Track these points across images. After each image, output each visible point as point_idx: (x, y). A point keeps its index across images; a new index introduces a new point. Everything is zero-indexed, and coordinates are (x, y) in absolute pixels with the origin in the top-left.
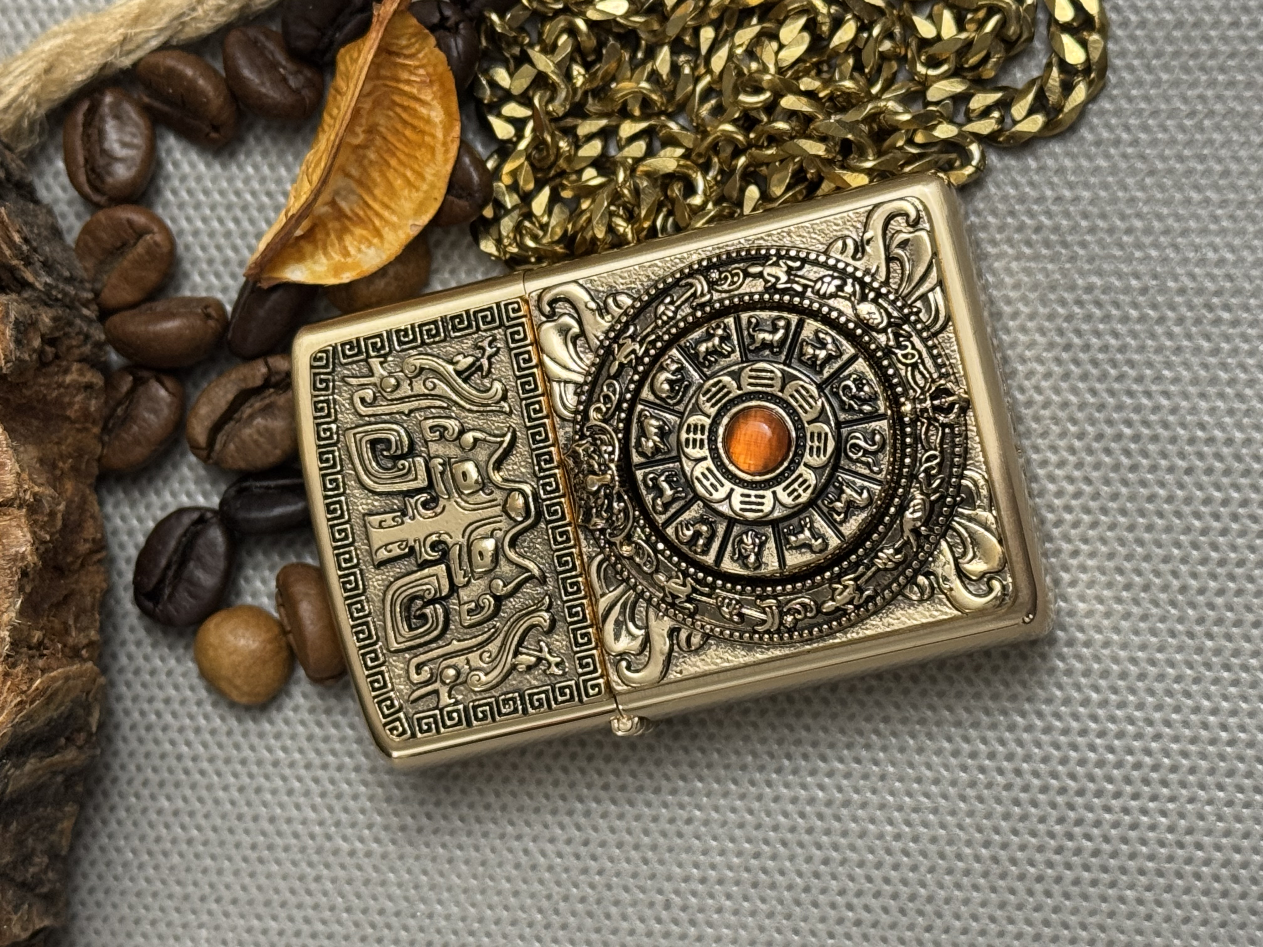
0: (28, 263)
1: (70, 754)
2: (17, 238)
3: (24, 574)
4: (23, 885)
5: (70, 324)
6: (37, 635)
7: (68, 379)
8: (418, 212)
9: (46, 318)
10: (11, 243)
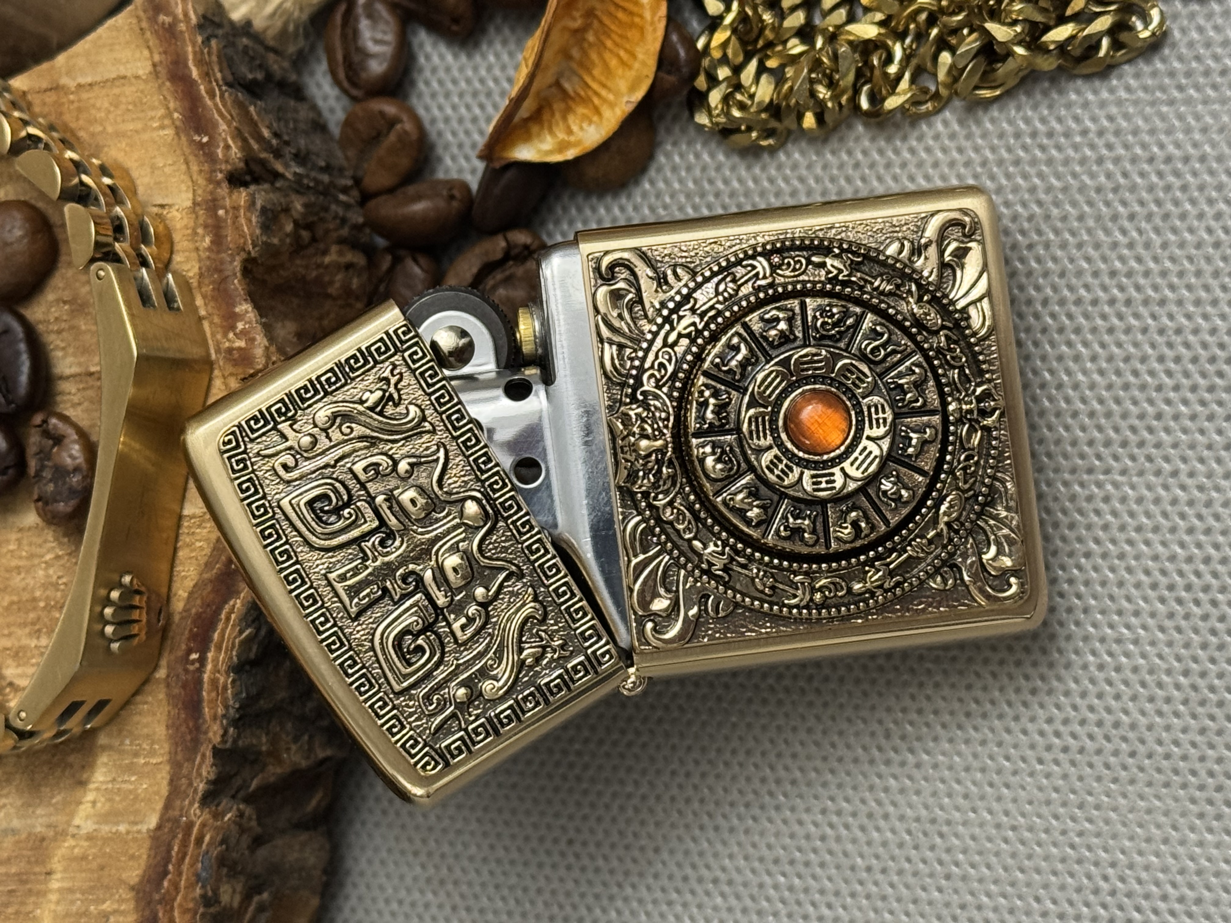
0: (278, 154)
2: (266, 133)
5: (326, 209)
7: (327, 260)
8: (632, 89)
9: (298, 206)
10: (260, 138)
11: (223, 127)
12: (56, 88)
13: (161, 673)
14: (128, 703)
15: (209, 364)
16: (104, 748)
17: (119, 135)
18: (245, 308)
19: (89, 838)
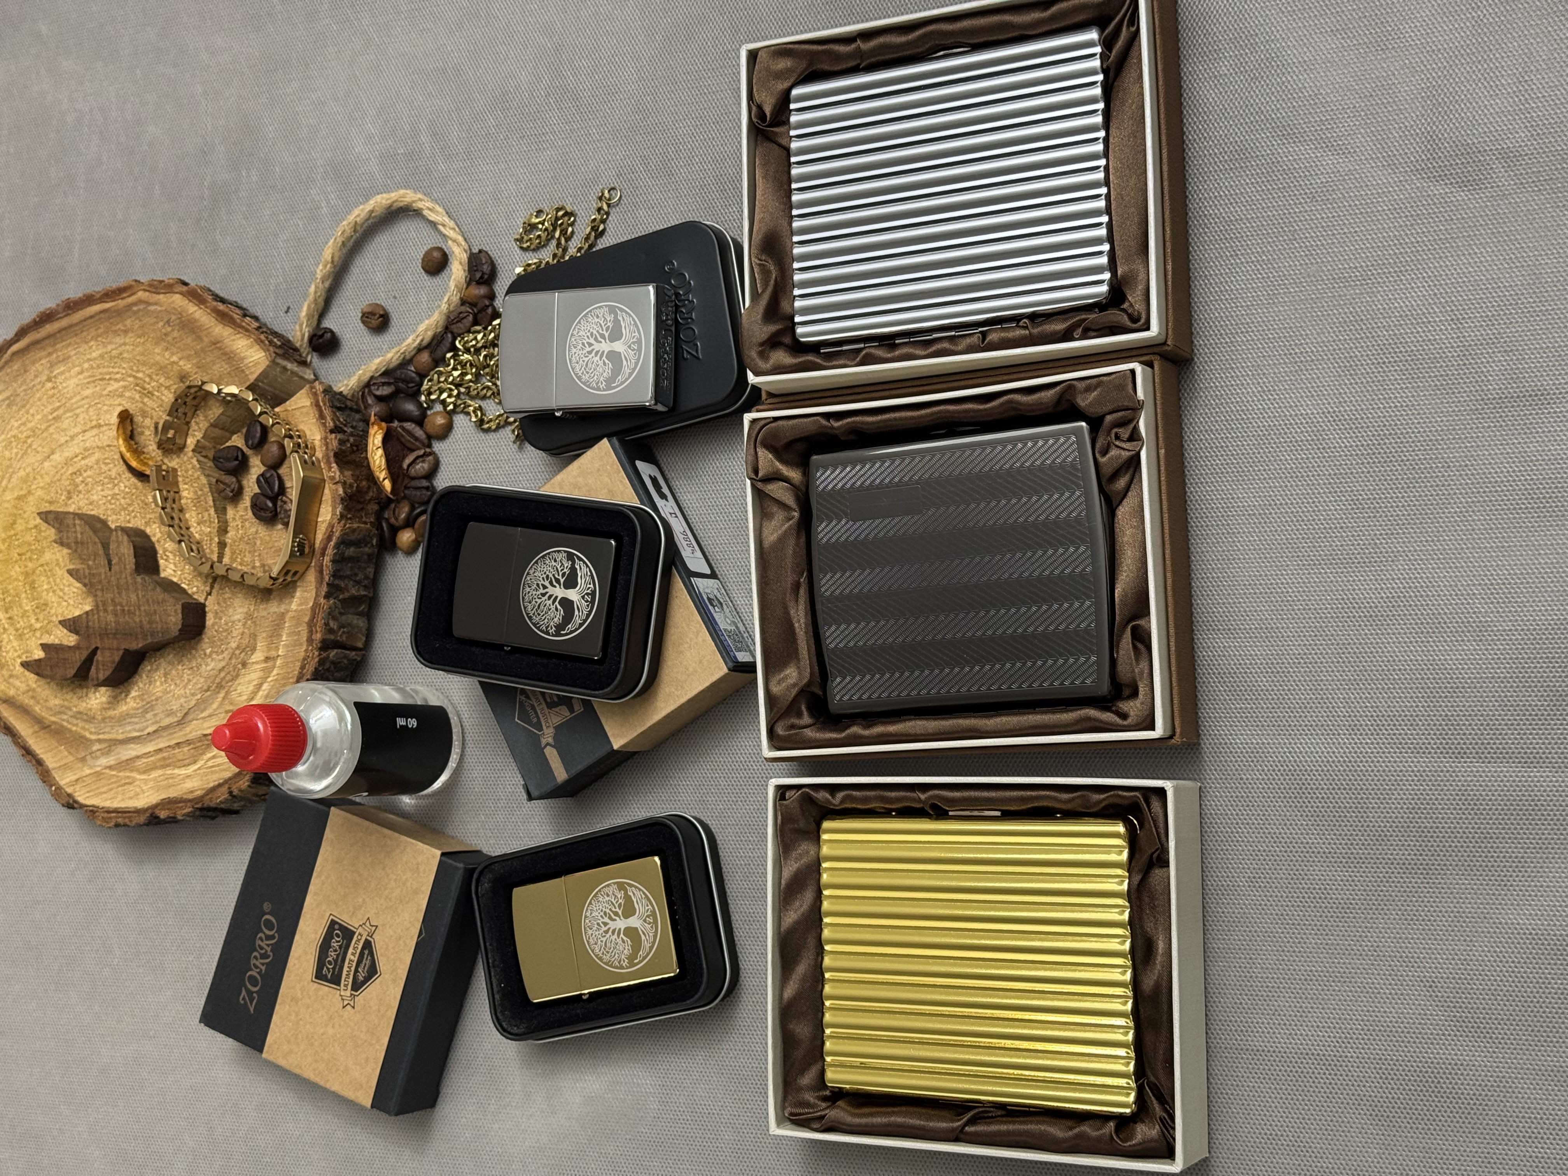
0: (345, 425)
1: (367, 549)
3: (342, 499)
4: (355, 581)
6: (349, 516)
10: (339, 421)
11: (328, 418)
12: (286, 410)
13: (313, 564)
14: (304, 573)
15: (325, 481)
16: (300, 586)
17: (303, 422)
18: (334, 465)
19: (295, 611)
